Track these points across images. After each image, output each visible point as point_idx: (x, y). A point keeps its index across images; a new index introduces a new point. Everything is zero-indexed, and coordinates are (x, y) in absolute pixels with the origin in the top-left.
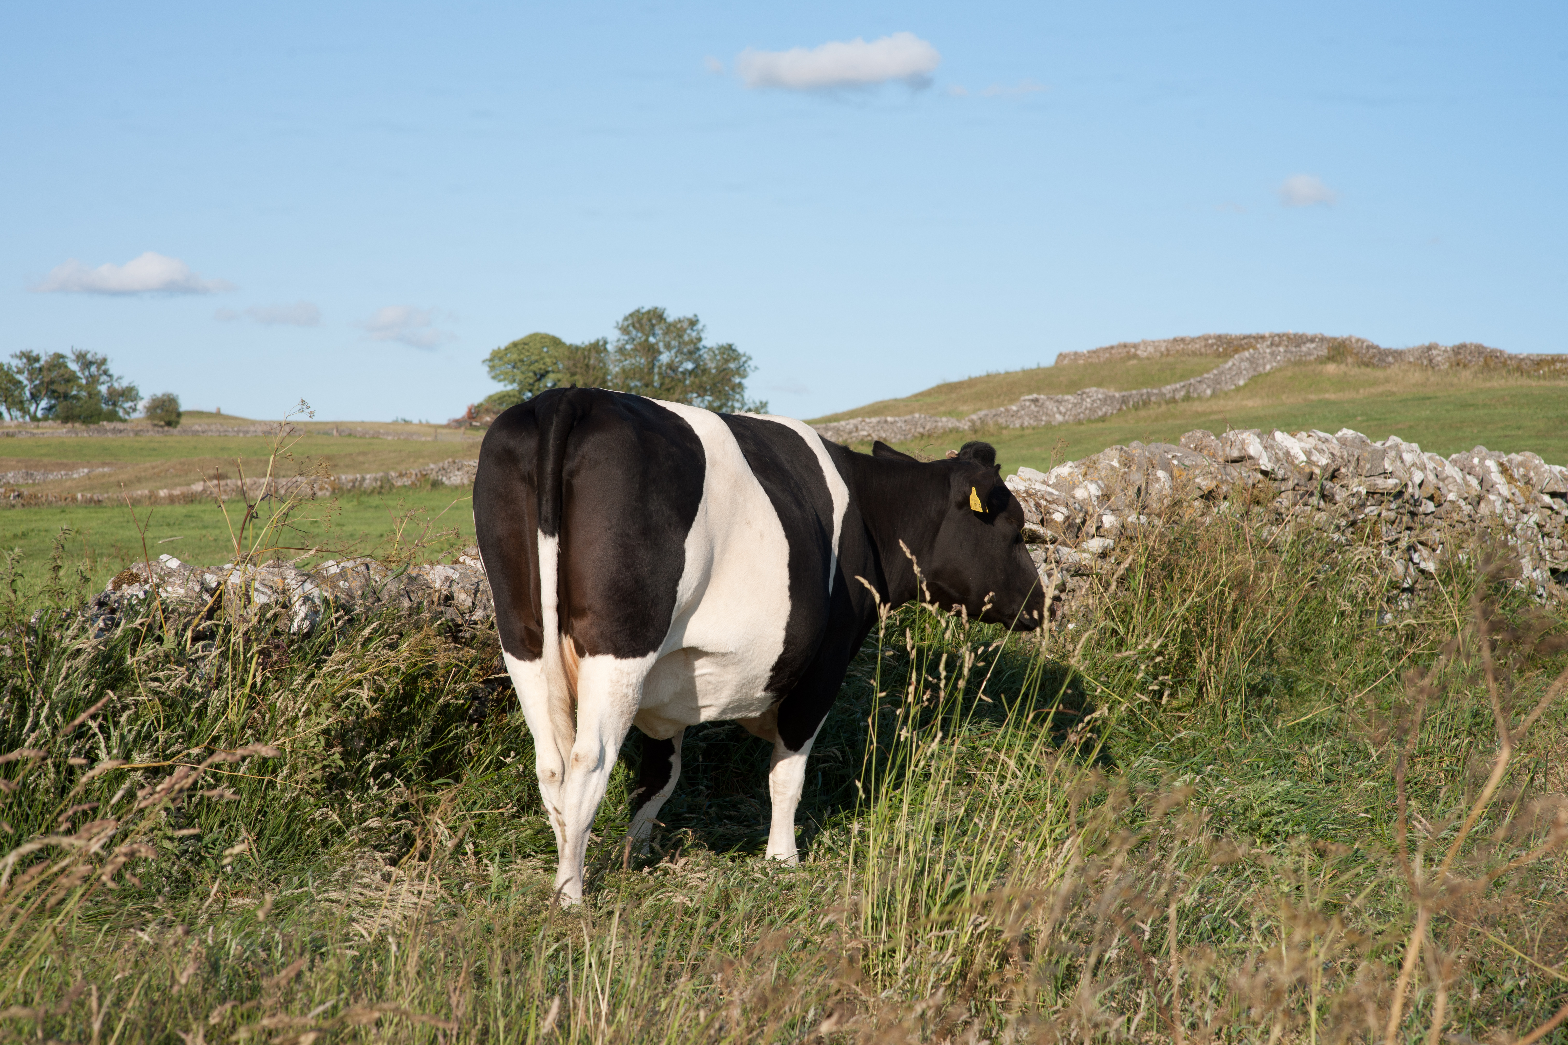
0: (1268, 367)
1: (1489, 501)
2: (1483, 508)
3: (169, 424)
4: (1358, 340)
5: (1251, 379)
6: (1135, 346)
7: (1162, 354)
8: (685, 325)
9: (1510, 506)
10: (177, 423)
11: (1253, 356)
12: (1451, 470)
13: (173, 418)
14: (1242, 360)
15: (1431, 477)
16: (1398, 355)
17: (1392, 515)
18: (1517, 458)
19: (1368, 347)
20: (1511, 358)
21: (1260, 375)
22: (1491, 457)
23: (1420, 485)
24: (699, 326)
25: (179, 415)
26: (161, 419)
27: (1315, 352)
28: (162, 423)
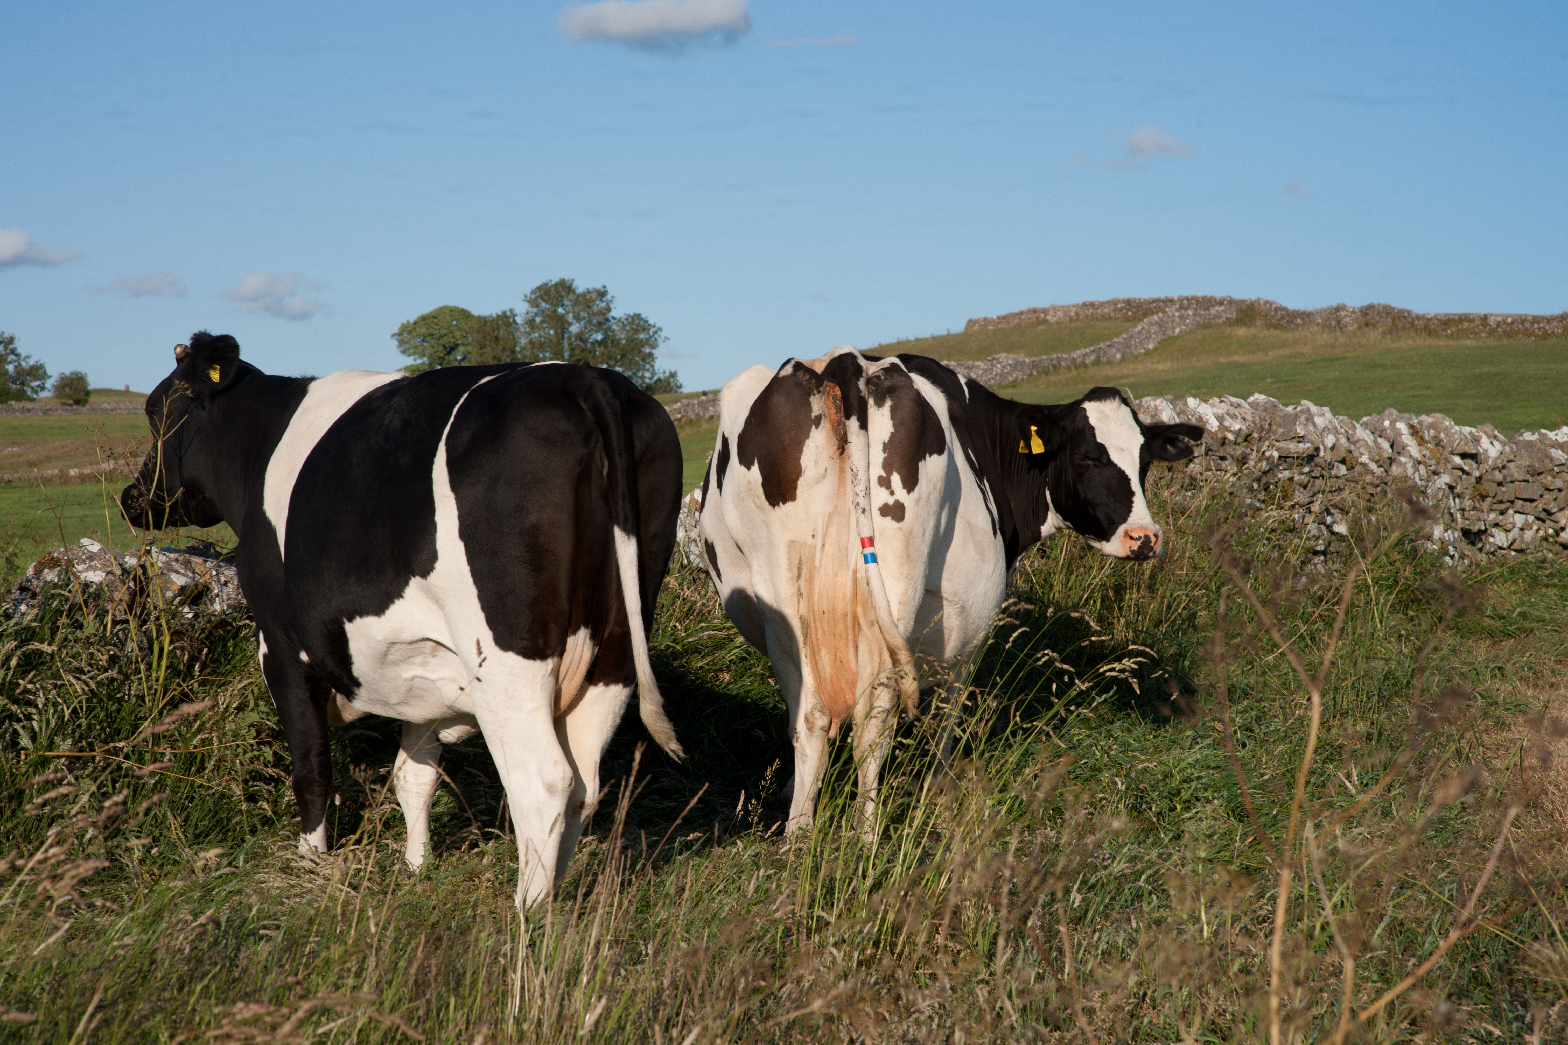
0: (1177, 330)
1: (1400, 464)
2: (1395, 470)
3: (77, 402)
4: (1267, 302)
5: (1160, 343)
6: (1045, 311)
7: (1071, 319)
8: (594, 296)
9: (1422, 468)
10: (86, 401)
11: (1161, 320)
12: (1362, 433)
13: (82, 396)
14: (1151, 324)
15: (1343, 440)
16: (1307, 316)
17: (1304, 478)
19: (1276, 309)
20: (1418, 317)
21: (1170, 338)
22: (1401, 419)
23: (1333, 448)
24: (609, 297)
25: (88, 393)
26: (69, 397)
27: (1224, 315)
28: (71, 402)
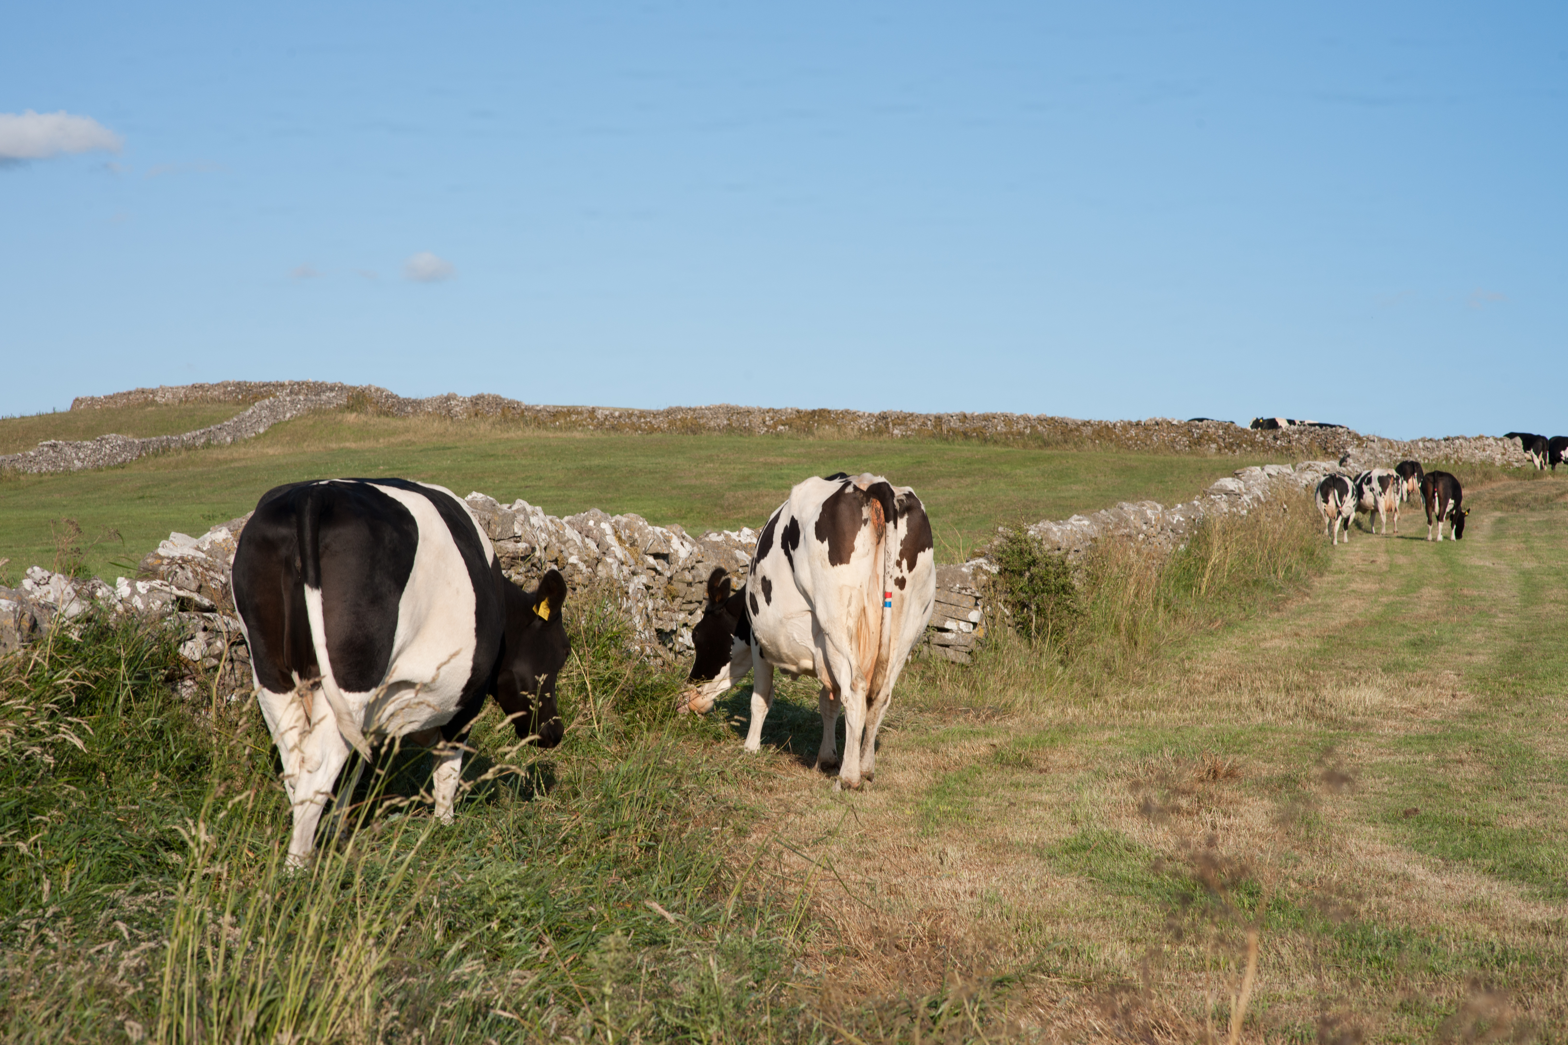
0: (288, 415)
1: (606, 564)
2: (602, 570)
4: (377, 389)
5: (270, 427)
6: (153, 392)
7: (181, 401)
9: (624, 568)
11: (273, 404)
12: (571, 533)
14: (262, 408)
15: (555, 540)
16: (417, 404)
17: (521, 578)
18: (624, 520)
19: (387, 397)
20: (528, 409)
22: (606, 519)
23: (545, 548)
27: (335, 401)
